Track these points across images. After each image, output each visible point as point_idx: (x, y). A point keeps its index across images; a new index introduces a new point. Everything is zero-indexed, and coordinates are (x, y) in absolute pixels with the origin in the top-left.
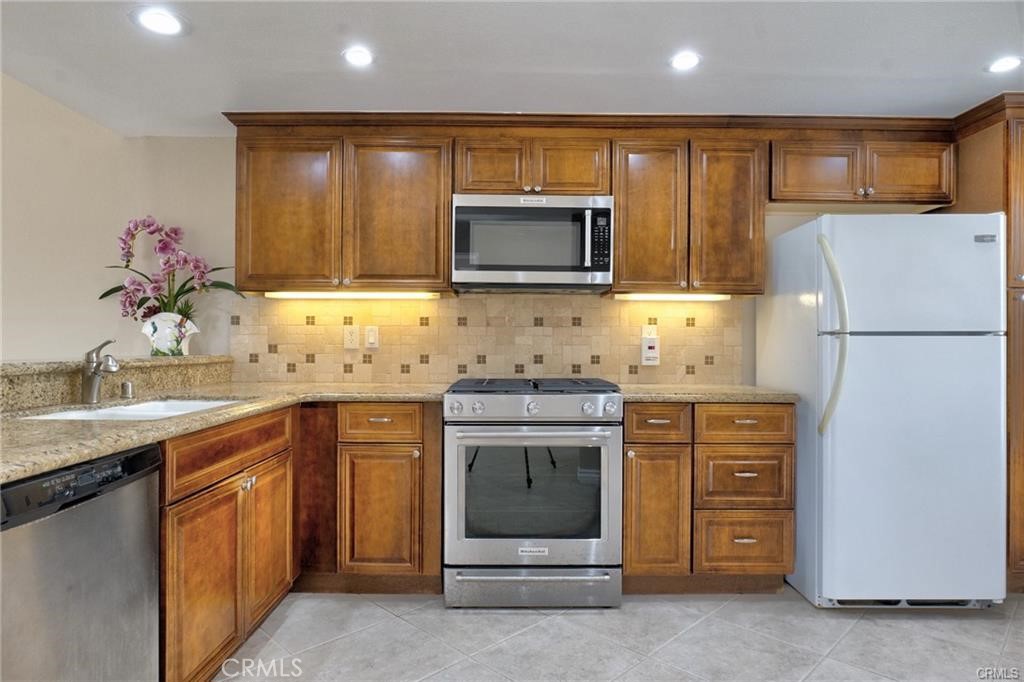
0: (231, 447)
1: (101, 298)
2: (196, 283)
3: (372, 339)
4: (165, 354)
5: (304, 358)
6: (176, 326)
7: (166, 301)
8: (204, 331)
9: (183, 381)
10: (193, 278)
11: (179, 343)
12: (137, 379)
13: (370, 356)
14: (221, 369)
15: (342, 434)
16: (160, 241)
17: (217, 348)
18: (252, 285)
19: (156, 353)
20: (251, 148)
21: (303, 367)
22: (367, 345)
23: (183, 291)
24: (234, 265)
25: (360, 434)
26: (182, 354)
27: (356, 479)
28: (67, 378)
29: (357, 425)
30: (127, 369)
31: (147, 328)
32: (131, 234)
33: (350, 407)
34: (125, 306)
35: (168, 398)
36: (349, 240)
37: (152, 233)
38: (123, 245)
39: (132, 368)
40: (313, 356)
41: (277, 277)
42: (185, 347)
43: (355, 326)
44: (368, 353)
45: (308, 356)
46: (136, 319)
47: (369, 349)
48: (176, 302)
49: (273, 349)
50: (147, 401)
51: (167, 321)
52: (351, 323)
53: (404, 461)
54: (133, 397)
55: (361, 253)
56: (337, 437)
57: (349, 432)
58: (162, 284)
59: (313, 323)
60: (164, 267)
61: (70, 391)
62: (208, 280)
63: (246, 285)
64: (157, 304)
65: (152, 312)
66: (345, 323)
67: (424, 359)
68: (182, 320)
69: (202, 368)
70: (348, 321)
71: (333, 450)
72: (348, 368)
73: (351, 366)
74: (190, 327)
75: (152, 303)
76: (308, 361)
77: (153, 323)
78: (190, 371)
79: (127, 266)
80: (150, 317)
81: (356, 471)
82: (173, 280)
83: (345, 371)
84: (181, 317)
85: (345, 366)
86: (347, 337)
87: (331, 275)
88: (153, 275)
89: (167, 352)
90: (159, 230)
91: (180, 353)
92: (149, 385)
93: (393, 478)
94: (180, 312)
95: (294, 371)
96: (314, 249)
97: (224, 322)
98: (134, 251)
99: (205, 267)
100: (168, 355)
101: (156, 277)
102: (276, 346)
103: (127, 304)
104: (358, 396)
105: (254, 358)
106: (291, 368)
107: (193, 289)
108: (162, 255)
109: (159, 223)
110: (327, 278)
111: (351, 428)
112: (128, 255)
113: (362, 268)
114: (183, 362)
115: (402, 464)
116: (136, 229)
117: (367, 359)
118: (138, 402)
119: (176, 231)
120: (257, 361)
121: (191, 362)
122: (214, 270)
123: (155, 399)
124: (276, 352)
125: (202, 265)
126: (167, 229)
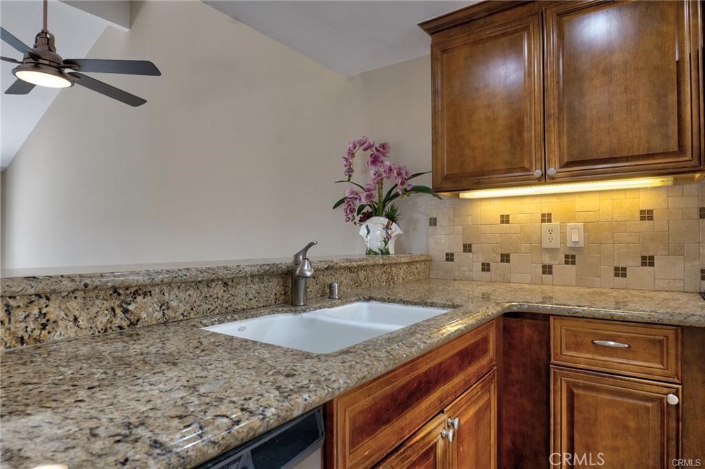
0: (428, 382)
1: (334, 208)
2: (399, 190)
3: (576, 237)
4: (376, 253)
5: (499, 258)
6: (384, 228)
7: (376, 206)
8: (406, 232)
9: (388, 279)
10: (396, 185)
11: (386, 243)
12: (346, 278)
13: (573, 257)
14: (421, 267)
15: (556, 355)
16: (371, 156)
17: (418, 248)
18: (449, 185)
19: (370, 252)
20: (444, 51)
21: (497, 266)
22: (569, 244)
23: (389, 198)
24: (431, 170)
25: (583, 358)
26: (389, 253)
27: (576, 413)
28: (280, 279)
29: (578, 347)
30: (337, 269)
31: (363, 231)
32: (352, 154)
33: (566, 323)
34: (347, 212)
35: (370, 299)
36: (552, 124)
37: (365, 150)
38: (345, 163)
39: (341, 268)
40: (508, 256)
41: (473, 175)
42: (391, 247)
43: (555, 223)
44: (571, 253)
45: (502, 255)
46: (355, 223)
47: (572, 249)
48: (384, 207)
49: (467, 248)
50: (351, 302)
51: (378, 224)
52: (550, 221)
53: (650, 405)
54: (339, 298)
55: (568, 137)
56: (549, 356)
57: (565, 353)
58: (372, 192)
59: (508, 222)
60: (374, 177)
61: (283, 292)
62: (409, 185)
63: (443, 186)
64: (370, 210)
65: (367, 217)
66: (543, 221)
67: (648, 261)
68: (388, 223)
69: (404, 267)
70: (546, 218)
71: (543, 372)
72: (547, 269)
73: (550, 267)
74: (396, 229)
75: (367, 209)
76: (502, 261)
77: (367, 227)
78: (394, 270)
79: (349, 180)
80: (365, 221)
81: (576, 404)
82: (382, 188)
83: (544, 272)
84: (388, 220)
85: (544, 267)
86: (546, 236)
87: (531, 167)
88: (366, 185)
89: (377, 251)
90: (370, 147)
91: (388, 253)
92: (358, 284)
93: (632, 424)
94: (387, 216)
95: (489, 270)
96: (511, 140)
97: (423, 224)
98: (353, 167)
99: (407, 173)
100: (378, 254)
101: (368, 187)
102: (470, 245)
103: (348, 212)
104: (579, 309)
105: (450, 257)
106: (486, 267)
107: (397, 195)
108: (373, 168)
109: (371, 140)
110: (528, 170)
111: (568, 348)
112: (350, 171)
113: (570, 154)
114: (387, 262)
115: (648, 408)
116: (355, 148)
117: (570, 260)
118: (342, 304)
119: (383, 146)
120: (452, 260)
121: (394, 261)
122: (414, 176)
123: (359, 300)
124: (470, 251)
125: (403, 172)
126: (377, 145)
